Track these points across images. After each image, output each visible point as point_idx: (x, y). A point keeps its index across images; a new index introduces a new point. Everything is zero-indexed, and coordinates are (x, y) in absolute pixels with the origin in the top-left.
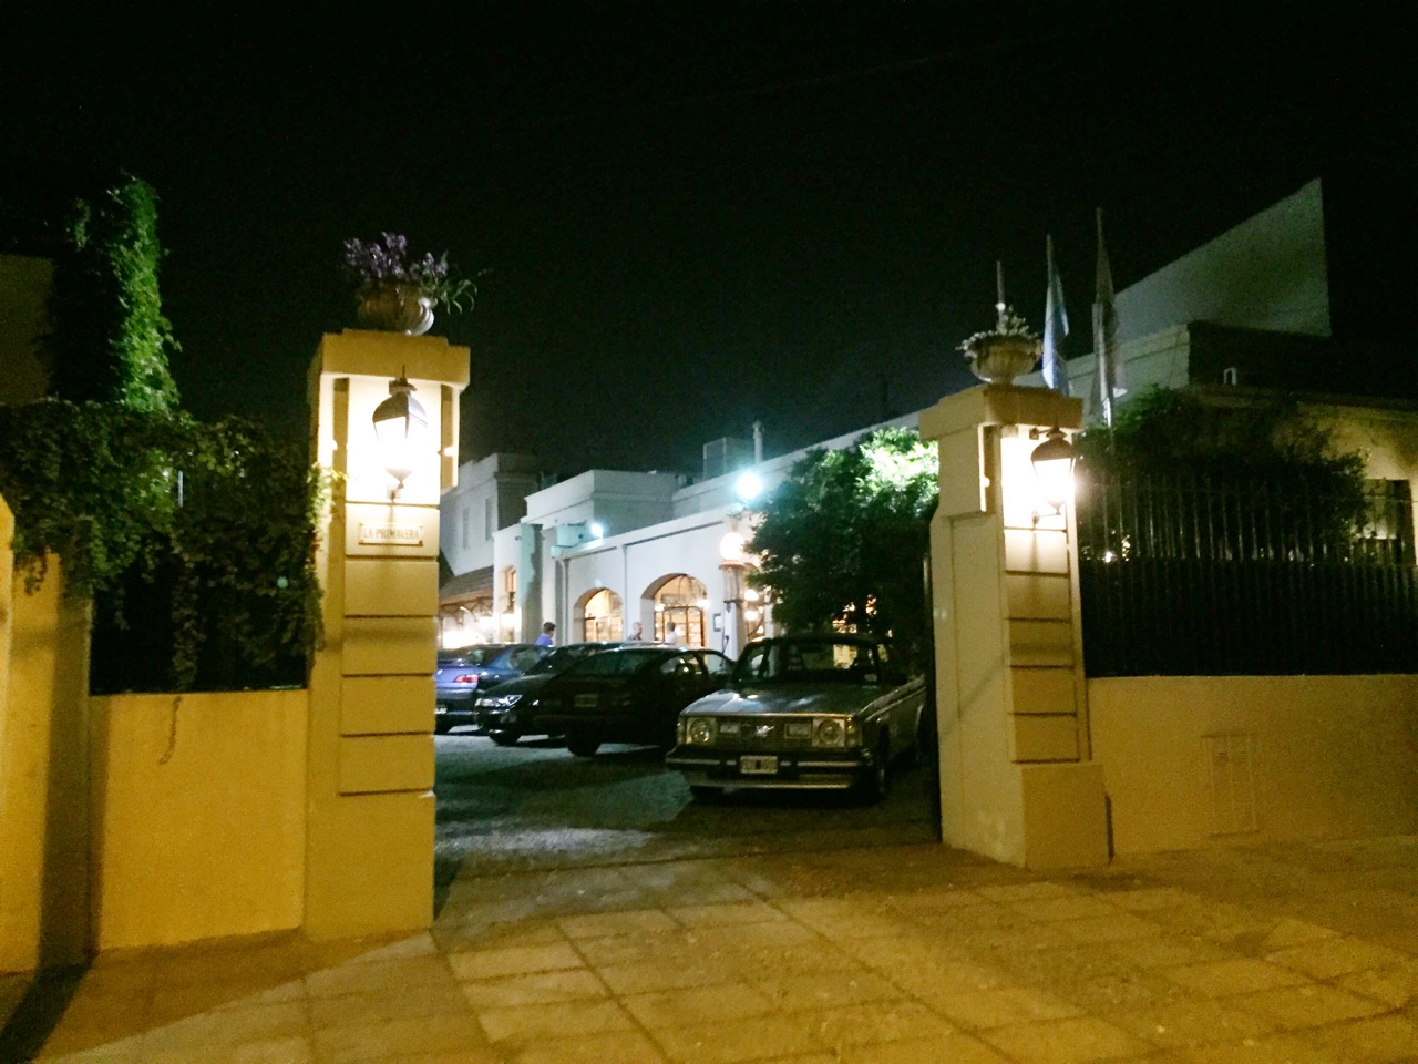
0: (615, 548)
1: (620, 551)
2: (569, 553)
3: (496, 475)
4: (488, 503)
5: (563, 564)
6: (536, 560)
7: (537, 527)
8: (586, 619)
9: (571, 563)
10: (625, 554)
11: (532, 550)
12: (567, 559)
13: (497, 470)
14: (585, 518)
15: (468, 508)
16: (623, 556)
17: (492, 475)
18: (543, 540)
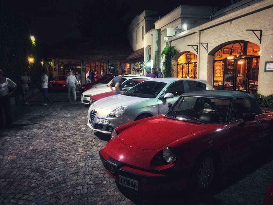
0: (195, 33)
1: (198, 34)
2: (172, 39)
4: (143, 27)
5: (169, 43)
6: (159, 43)
7: (159, 30)
8: (178, 64)
10: (200, 35)
11: (157, 39)
12: (171, 41)
13: (145, 16)
14: (177, 26)
15: (137, 31)
16: (199, 36)
17: (144, 18)
18: (161, 34)
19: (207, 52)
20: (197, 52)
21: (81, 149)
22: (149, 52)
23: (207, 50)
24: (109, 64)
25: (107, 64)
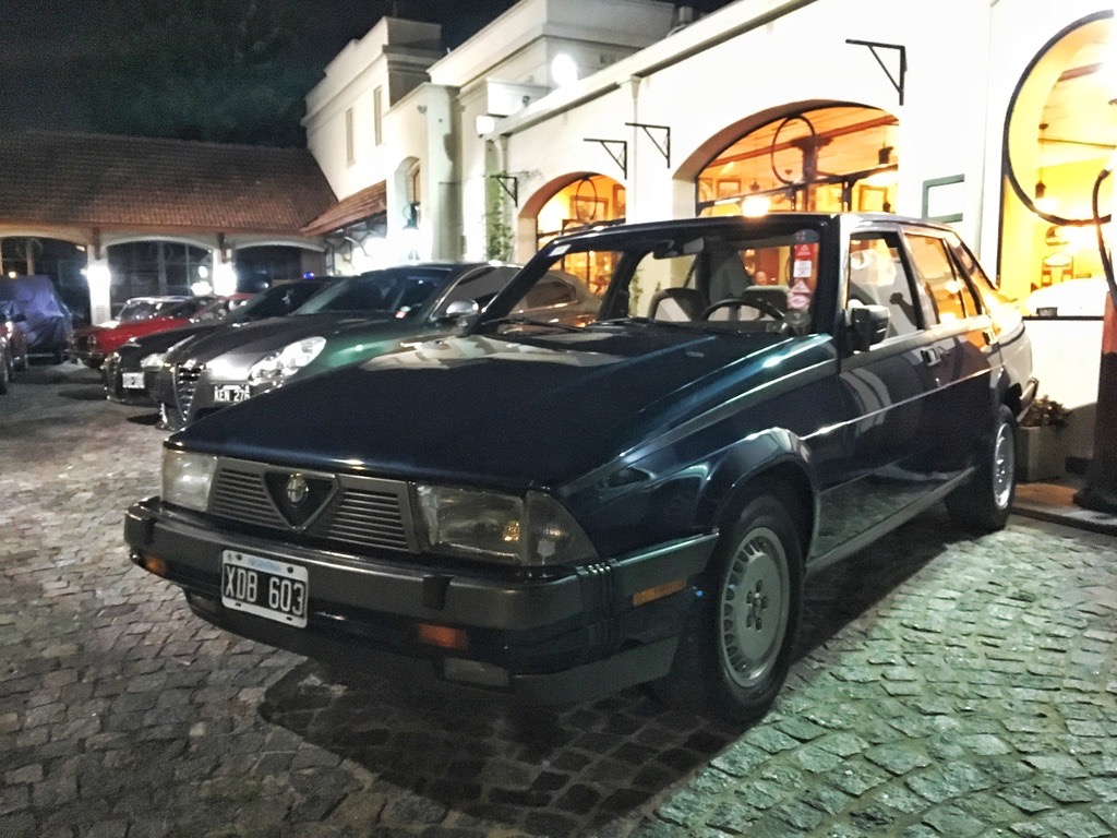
0: (615, 87)
1: (626, 89)
2: (510, 126)
3: (386, 50)
4: (377, 94)
5: (498, 145)
6: (453, 145)
7: (453, 91)
8: (539, 238)
9: (513, 138)
10: (635, 95)
11: (446, 129)
12: (507, 135)
13: (386, 42)
14: (531, 74)
15: (350, 110)
16: (632, 100)
17: (380, 51)
18: (463, 108)
19: (669, 167)
20: (625, 169)
21: (60, 579)
22: (412, 192)
23: (668, 157)
24: (224, 254)
25: (216, 254)
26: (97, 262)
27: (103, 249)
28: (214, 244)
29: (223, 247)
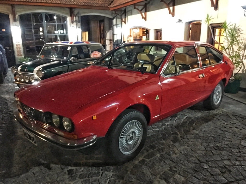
24: (72, 19)
25: (69, 19)
26: (14, 22)
27: (17, 16)
28: (67, 14)
29: (72, 15)
